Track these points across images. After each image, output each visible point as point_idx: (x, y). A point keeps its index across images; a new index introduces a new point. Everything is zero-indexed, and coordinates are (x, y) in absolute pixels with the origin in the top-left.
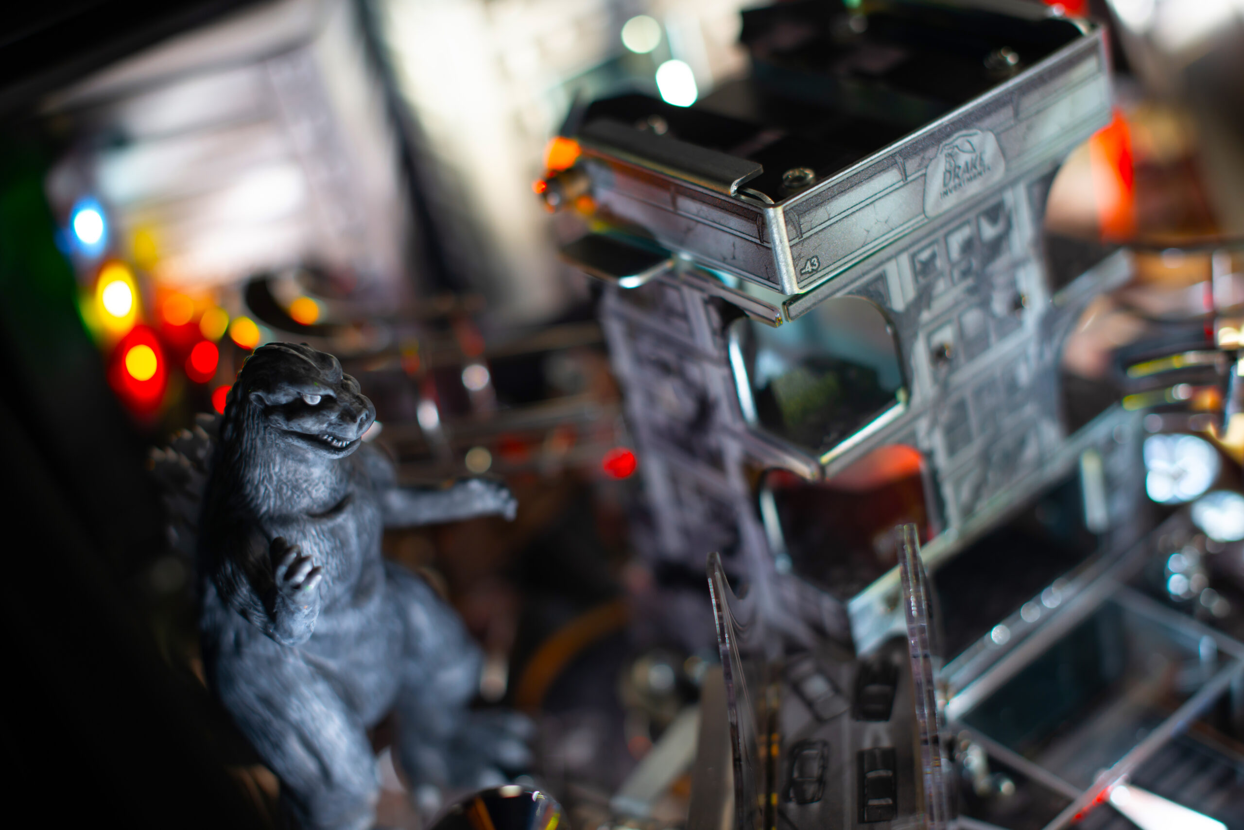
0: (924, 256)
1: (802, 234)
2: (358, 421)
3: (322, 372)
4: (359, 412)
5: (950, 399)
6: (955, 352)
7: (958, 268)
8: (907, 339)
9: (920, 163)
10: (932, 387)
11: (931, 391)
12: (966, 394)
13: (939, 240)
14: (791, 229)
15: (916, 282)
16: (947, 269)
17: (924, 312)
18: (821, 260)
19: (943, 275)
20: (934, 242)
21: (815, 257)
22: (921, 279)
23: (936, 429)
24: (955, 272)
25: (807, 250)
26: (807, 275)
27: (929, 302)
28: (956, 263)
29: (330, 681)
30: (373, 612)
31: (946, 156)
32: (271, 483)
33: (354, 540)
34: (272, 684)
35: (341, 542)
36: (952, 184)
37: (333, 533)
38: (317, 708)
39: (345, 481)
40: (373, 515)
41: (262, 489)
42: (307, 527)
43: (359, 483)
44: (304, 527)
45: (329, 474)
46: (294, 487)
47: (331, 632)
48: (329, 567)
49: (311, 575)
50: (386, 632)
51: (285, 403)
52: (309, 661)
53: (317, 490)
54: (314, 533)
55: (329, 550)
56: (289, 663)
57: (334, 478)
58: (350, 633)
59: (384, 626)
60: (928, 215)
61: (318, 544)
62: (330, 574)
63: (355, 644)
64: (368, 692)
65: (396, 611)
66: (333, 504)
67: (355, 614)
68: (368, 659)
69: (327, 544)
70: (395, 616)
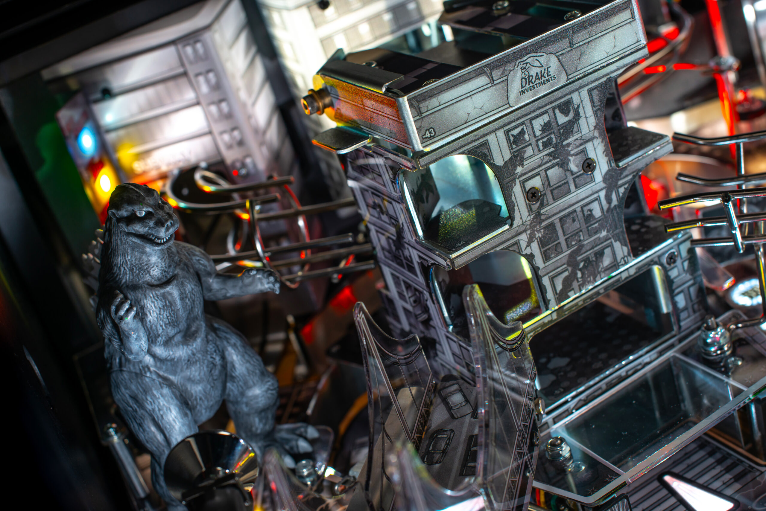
0: (515, 132)
1: (421, 113)
2: (166, 226)
3: (147, 198)
4: (167, 221)
5: (544, 224)
6: (545, 194)
7: (541, 141)
8: (508, 183)
9: (503, 73)
10: (529, 215)
11: (529, 218)
12: (555, 221)
13: (525, 122)
14: (414, 110)
15: (511, 148)
16: (533, 141)
17: (518, 167)
18: (436, 130)
19: (531, 144)
20: (523, 124)
21: (432, 128)
22: (514, 146)
23: (533, 242)
24: (540, 143)
25: (425, 124)
26: (427, 139)
27: (522, 161)
28: (540, 137)
29: (171, 389)
30: (195, 348)
31: (521, 68)
32: (127, 266)
33: (178, 302)
34: (138, 389)
35: (169, 302)
36: (528, 86)
37: (164, 296)
38: (161, 403)
39: (172, 267)
40: (192, 289)
41: (122, 269)
42: (147, 292)
43: (183, 269)
44: (145, 292)
45: (160, 261)
46: (140, 268)
47: (169, 358)
48: (161, 316)
49: (128, 311)
50: (206, 361)
51: (126, 216)
52: (159, 376)
53: (154, 270)
54: (151, 295)
55: (161, 306)
56: (147, 377)
57: (163, 264)
58: (181, 359)
59: (204, 358)
60: (511, 105)
61: (154, 302)
62: (163, 321)
63: (185, 367)
64: (196, 397)
65: (215, 351)
66: (165, 280)
67: (183, 348)
68: (194, 376)
69: (160, 303)
70: (215, 354)
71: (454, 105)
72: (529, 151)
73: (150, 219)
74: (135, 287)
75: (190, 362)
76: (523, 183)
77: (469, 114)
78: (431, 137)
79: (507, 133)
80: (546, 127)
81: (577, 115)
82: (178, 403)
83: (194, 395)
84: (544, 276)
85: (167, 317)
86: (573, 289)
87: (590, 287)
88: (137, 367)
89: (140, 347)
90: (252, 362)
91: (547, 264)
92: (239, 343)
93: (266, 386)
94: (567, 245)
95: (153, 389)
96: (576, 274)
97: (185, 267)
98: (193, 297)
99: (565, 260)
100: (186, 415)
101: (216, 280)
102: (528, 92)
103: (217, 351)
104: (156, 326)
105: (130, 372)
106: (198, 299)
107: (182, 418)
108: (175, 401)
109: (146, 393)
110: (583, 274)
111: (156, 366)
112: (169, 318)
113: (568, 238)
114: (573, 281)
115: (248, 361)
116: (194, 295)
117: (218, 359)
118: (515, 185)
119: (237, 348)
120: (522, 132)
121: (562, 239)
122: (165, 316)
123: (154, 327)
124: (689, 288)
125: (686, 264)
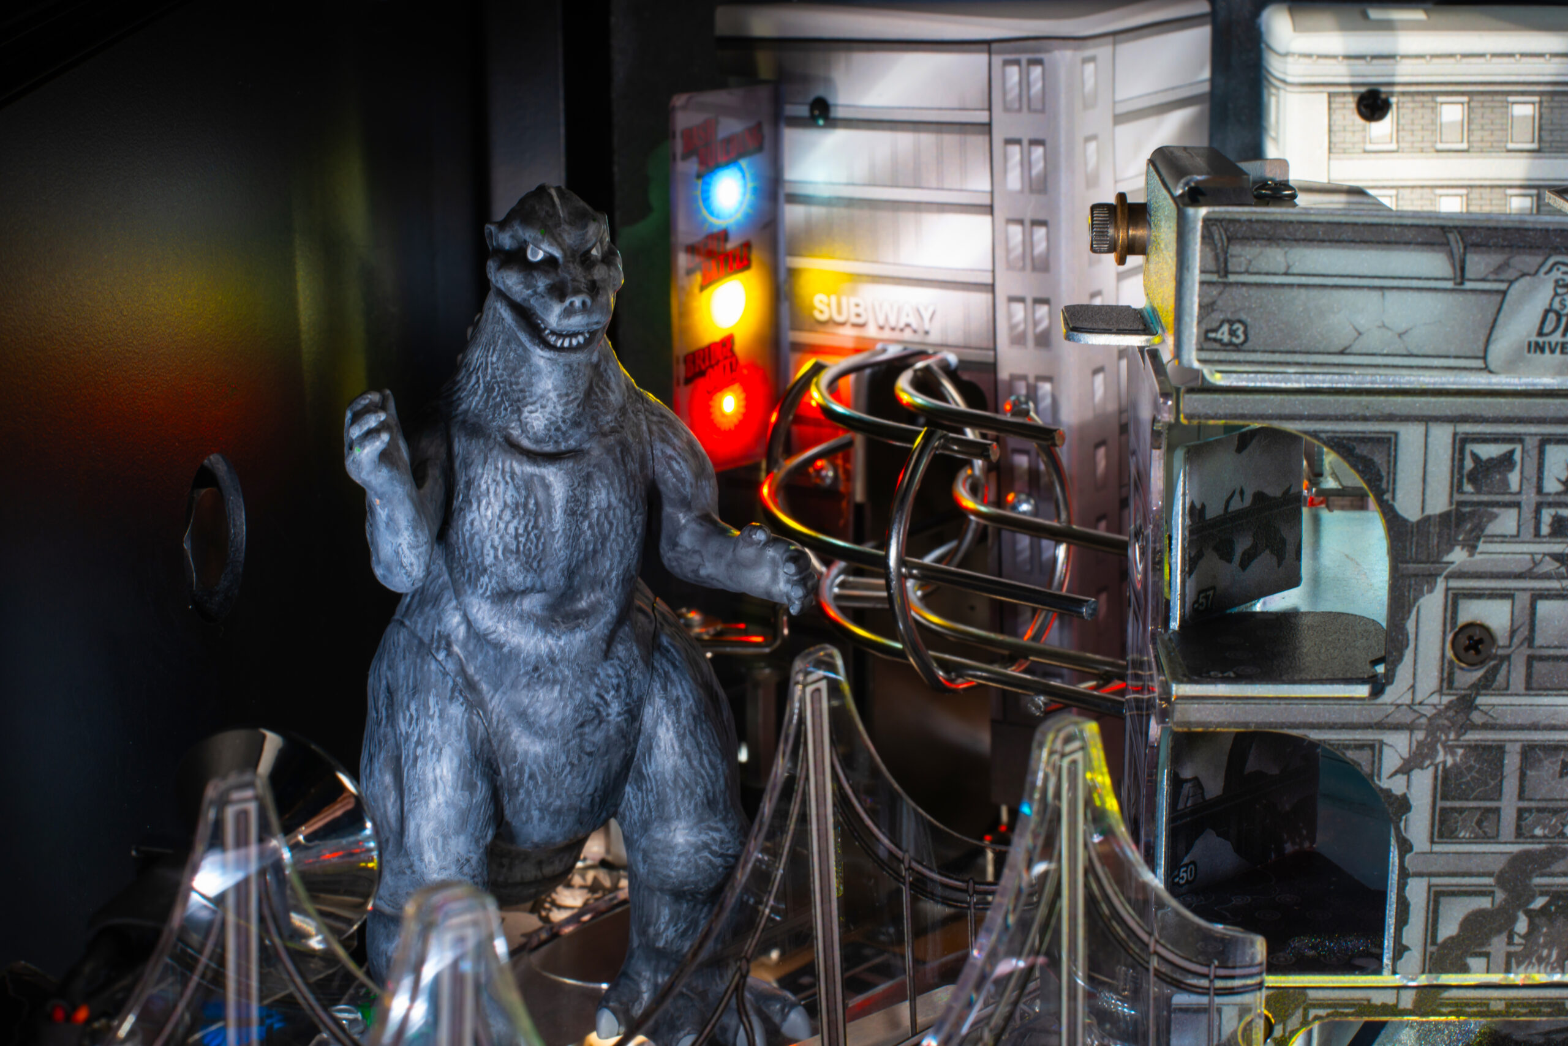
0: (1488, 452)
1: (1226, 273)
2: (567, 303)
3: (567, 227)
4: (577, 292)
5: (1472, 736)
6: (1508, 657)
7: (1552, 511)
8: (1410, 576)
9: (1499, 269)
10: (1440, 691)
11: (1435, 699)
12: (1508, 747)
13: (1528, 439)
14: (1210, 255)
15: (1456, 487)
16: (1530, 498)
17: (1458, 549)
18: (1251, 333)
19: (1517, 505)
20: (1518, 439)
21: (1240, 321)
22: (1468, 488)
23: (1422, 768)
24: (1547, 515)
25: (1228, 304)
26: (1217, 346)
27: (1478, 538)
28: (1550, 499)
29: (471, 713)
30: (562, 650)
31: (1557, 281)
32: (484, 376)
33: (558, 515)
34: (407, 677)
35: (536, 504)
36: (1557, 337)
37: (528, 485)
38: (430, 731)
39: (584, 429)
40: (609, 506)
41: (473, 380)
42: (495, 452)
43: (609, 450)
44: (491, 450)
45: (555, 399)
46: (505, 393)
47: (493, 636)
48: (502, 525)
49: (371, 434)
50: (578, 696)
51: (507, 248)
52: (462, 671)
53: (531, 412)
54: (500, 465)
55: (509, 501)
56: (436, 660)
57: (560, 409)
58: (518, 655)
59: (578, 685)
60: (1492, 367)
61: (498, 484)
62: (501, 537)
63: (524, 680)
64: (522, 765)
65: (617, 688)
66: (549, 448)
67: (534, 634)
68: (535, 712)
69: (511, 491)
70: (612, 693)
71: (1327, 292)
72: (1506, 522)
73: (546, 273)
74: (476, 430)
75: (540, 672)
76: (1454, 599)
77: (1360, 334)
78: (1230, 343)
79: (1461, 443)
82: (467, 752)
83: (520, 759)
84: (1420, 875)
85: (517, 536)
86: (1487, 955)
87: (1540, 977)
88: (429, 627)
89: (397, 553)
90: (695, 763)
91: (1437, 848)
92: (688, 704)
93: (704, 837)
94: (1519, 827)
95: (434, 691)
96: (1514, 920)
97: (618, 450)
98: (606, 525)
99: (1498, 865)
100: (470, 787)
101: (693, 526)
102: (1552, 351)
103: (623, 691)
104: (483, 543)
105: (413, 634)
106: (620, 539)
107: (455, 790)
108: (463, 744)
109: (414, 694)
110: (1533, 928)
111: (464, 646)
112: (522, 540)
113: (1529, 810)
114: (1499, 932)
115: (685, 754)
116: (611, 524)
117: (615, 708)
118: (1431, 591)
119: (678, 711)
120: (1506, 461)
121: (1509, 805)
122: (511, 529)
123: (476, 543)
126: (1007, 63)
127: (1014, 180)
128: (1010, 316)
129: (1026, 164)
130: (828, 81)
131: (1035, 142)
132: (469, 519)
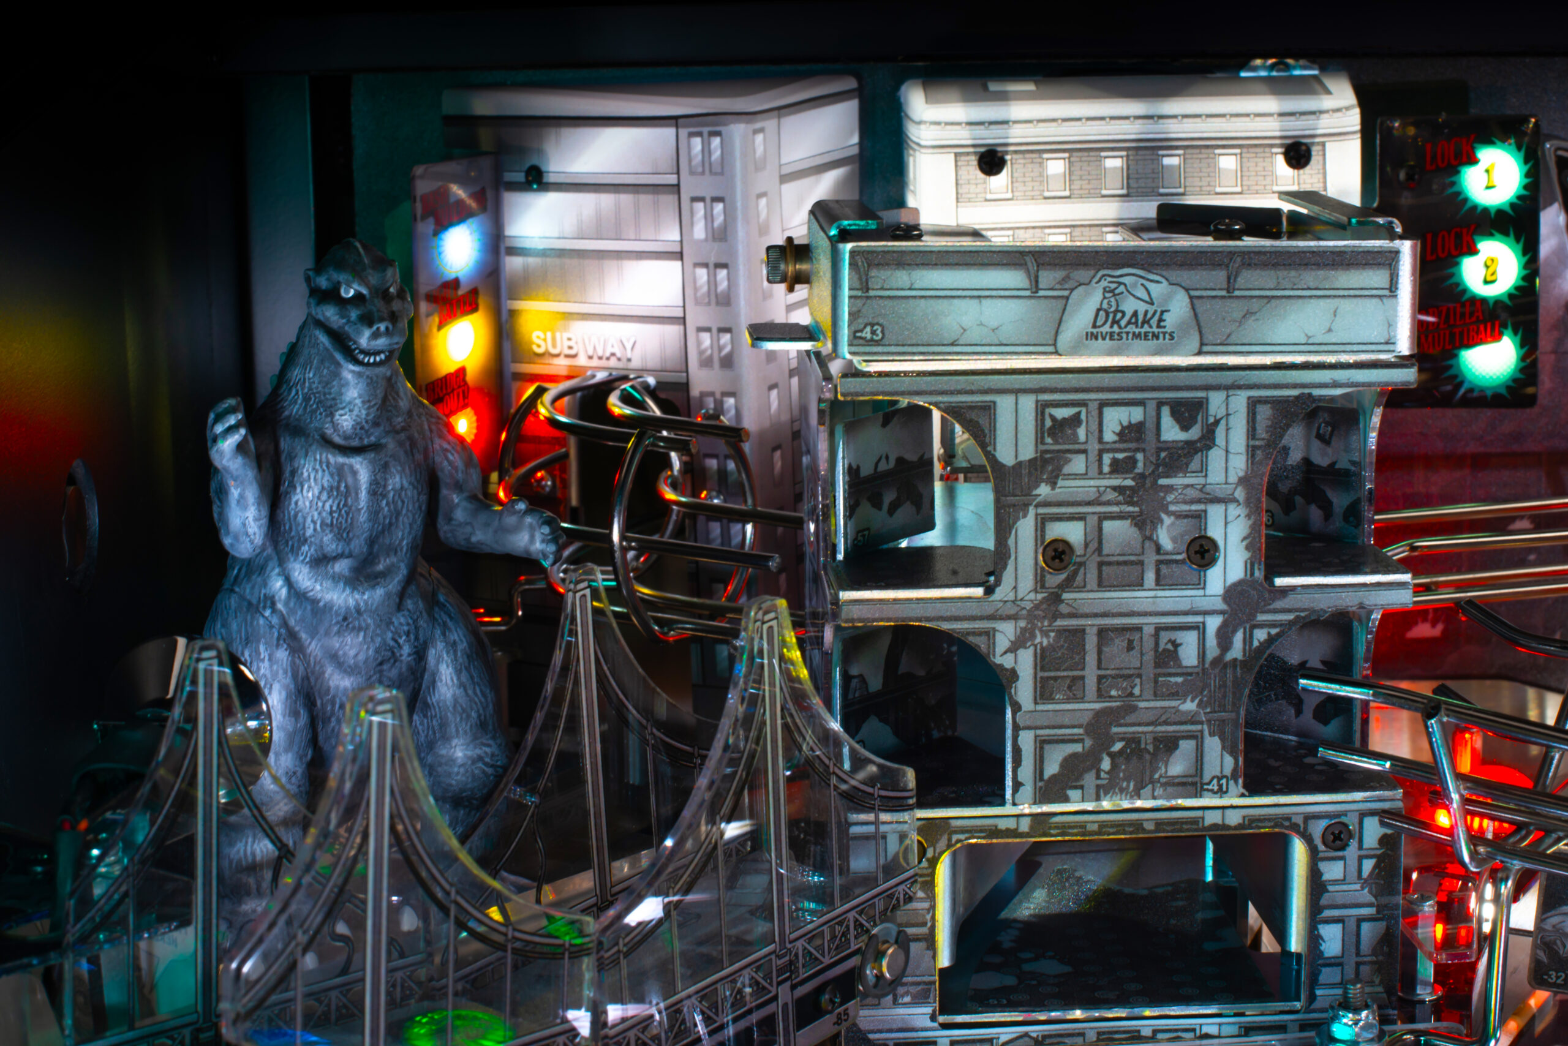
0: (1062, 413)
1: (868, 290)
2: (375, 328)
3: (370, 271)
4: (381, 320)
5: (1059, 623)
6: (1082, 564)
7: (1111, 455)
8: (1009, 507)
9: (1061, 282)
10: (1036, 591)
11: (1032, 596)
12: (1088, 630)
13: (1090, 404)
14: (856, 277)
15: (1040, 439)
16: (1094, 447)
17: (1043, 485)
18: (886, 332)
19: (1085, 451)
20: (1083, 404)
21: (878, 324)
22: (1049, 440)
23: (1026, 648)
24: (1107, 459)
25: (870, 311)
26: (861, 342)
27: (1057, 477)
28: (1108, 446)
29: (293, 656)
30: (366, 603)
31: (1104, 289)
32: (303, 389)
33: (363, 495)
34: (239, 631)
35: (346, 487)
36: (1106, 329)
37: (340, 472)
38: (262, 671)
39: (382, 428)
40: (402, 488)
41: (294, 392)
42: (314, 447)
43: (401, 444)
45: (360, 405)
46: (320, 402)
47: (311, 594)
48: (320, 504)
49: (230, 430)
50: (378, 640)
51: (324, 287)
52: (285, 624)
53: (341, 415)
54: (318, 457)
55: (326, 485)
56: (263, 616)
57: (364, 412)
58: (331, 608)
59: (378, 631)
60: (1060, 351)
61: (317, 471)
62: (320, 514)
63: (336, 629)
64: (334, 697)
65: (408, 634)
66: (355, 443)
67: (344, 591)
68: (345, 654)
69: (327, 477)
70: (404, 638)
71: (940, 301)
72: (1078, 464)
73: (357, 306)
74: (298, 431)
75: (348, 621)
76: (1042, 523)
77: (965, 330)
78: (872, 340)
79: (1041, 409)
80: (1132, 433)
81: (1208, 439)
82: (292, 686)
83: (332, 692)
84: (1029, 728)
85: (331, 512)
86: (1082, 787)
87: (1126, 804)
89: (244, 525)
90: (470, 692)
91: (1040, 707)
92: (463, 646)
93: (478, 751)
94: (1099, 690)
95: (263, 640)
96: (1100, 760)
97: (408, 444)
98: (400, 503)
99: (1086, 719)
100: (295, 714)
101: (464, 504)
102: (1104, 339)
103: (412, 637)
104: (305, 519)
105: (242, 598)
107: (284, 717)
108: (288, 680)
109: (247, 644)
110: (1114, 766)
111: (286, 604)
112: (336, 515)
113: (1104, 677)
114: (1088, 770)
115: (462, 685)
116: (403, 502)
117: (406, 650)
118: (1025, 516)
119: (455, 652)
120: (1075, 420)
121: (1091, 674)
122: (327, 507)
123: (300, 518)
124: (1360, 920)
125: (1368, 865)
126: (691, 135)
127: (699, 231)
128: (699, 343)
129: (709, 217)
130: (540, 152)
131: (716, 199)
132: (294, 500)
